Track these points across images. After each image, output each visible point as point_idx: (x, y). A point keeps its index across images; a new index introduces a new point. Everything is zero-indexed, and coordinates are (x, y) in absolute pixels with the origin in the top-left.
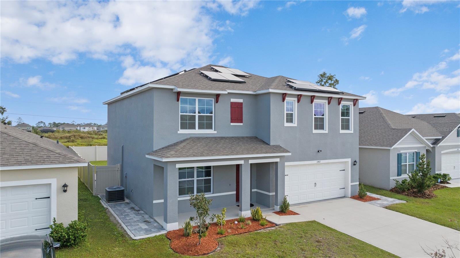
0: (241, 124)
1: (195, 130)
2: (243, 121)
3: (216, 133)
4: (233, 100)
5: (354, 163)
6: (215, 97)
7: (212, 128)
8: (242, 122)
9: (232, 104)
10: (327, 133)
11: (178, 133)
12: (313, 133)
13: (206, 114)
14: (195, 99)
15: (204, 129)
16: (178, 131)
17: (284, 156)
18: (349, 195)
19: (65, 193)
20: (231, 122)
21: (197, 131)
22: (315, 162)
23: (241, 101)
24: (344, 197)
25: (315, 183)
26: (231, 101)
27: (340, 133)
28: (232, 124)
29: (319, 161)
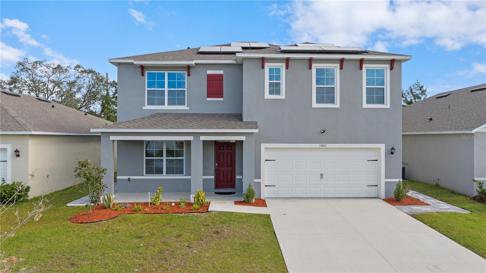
0: (222, 99)
1: (164, 106)
2: (224, 95)
3: (188, 109)
4: (210, 72)
5: (392, 151)
6: (187, 69)
7: (184, 104)
8: (222, 97)
9: (209, 76)
10: (339, 107)
11: (143, 109)
12: (312, 107)
13: (177, 88)
14: (164, 73)
15: (176, 105)
16: (143, 107)
17: (254, 133)
18: (383, 195)
19: (18, 158)
20: (208, 97)
21: (166, 107)
22: (317, 146)
23: (221, 72)
24: (377, 198)
25: (322, 175)
26: (208, 73)
27: (363, 107)
28: (208, 99)
29: (323, 144)
